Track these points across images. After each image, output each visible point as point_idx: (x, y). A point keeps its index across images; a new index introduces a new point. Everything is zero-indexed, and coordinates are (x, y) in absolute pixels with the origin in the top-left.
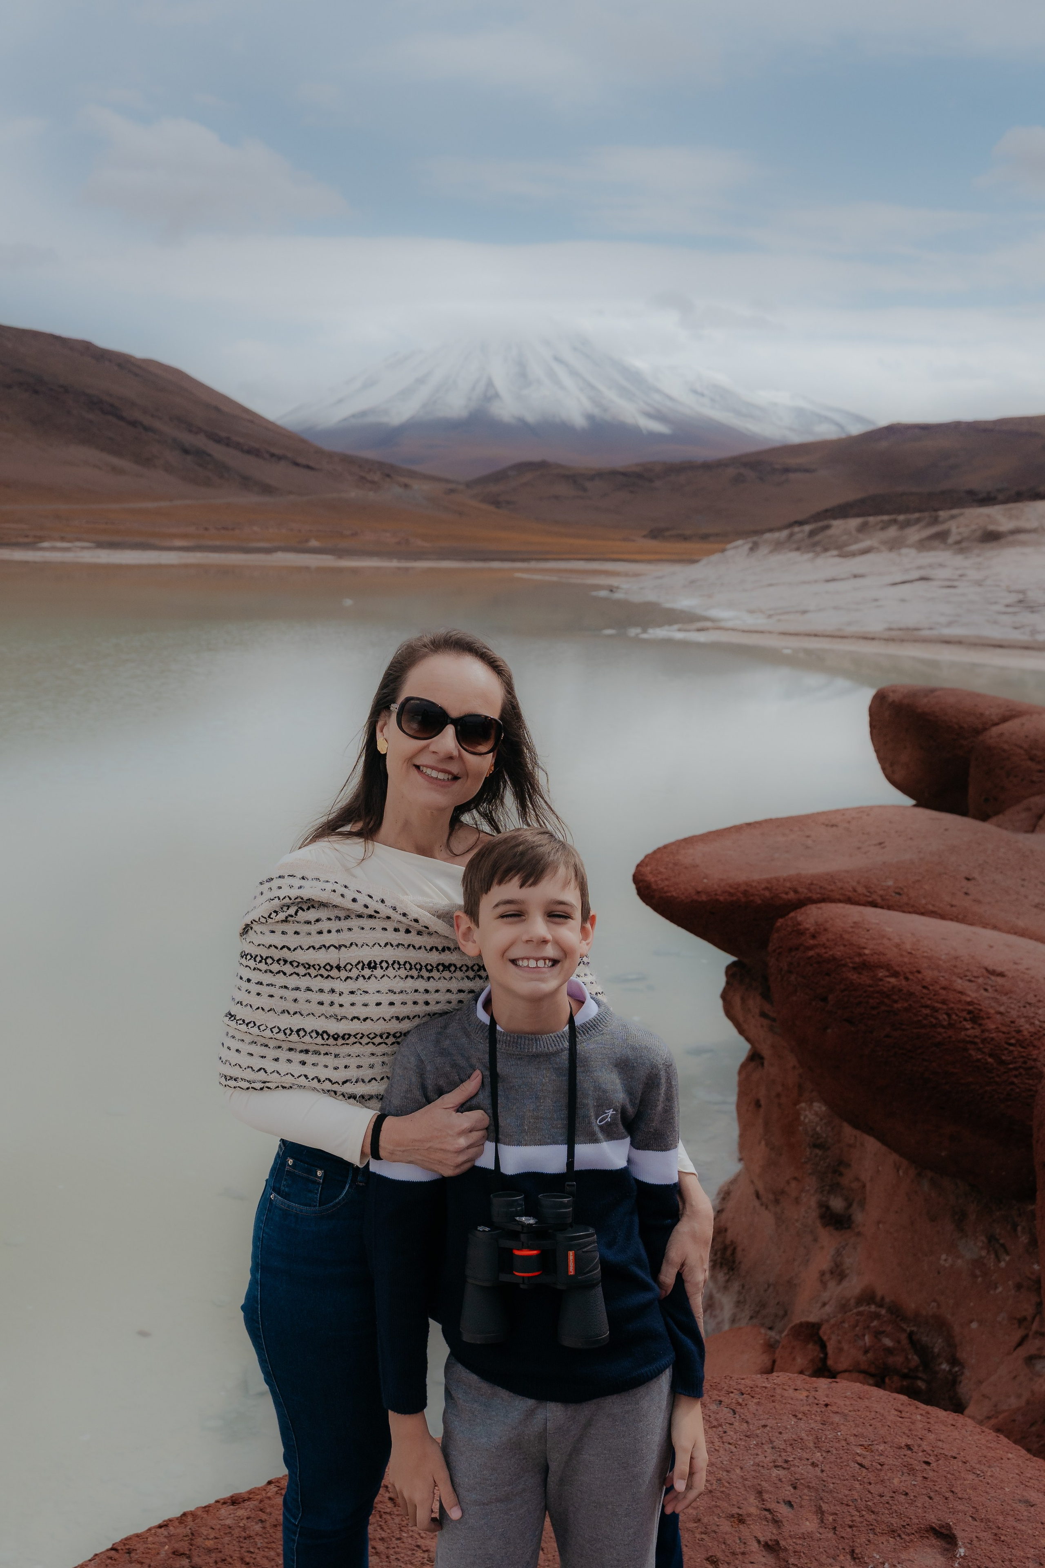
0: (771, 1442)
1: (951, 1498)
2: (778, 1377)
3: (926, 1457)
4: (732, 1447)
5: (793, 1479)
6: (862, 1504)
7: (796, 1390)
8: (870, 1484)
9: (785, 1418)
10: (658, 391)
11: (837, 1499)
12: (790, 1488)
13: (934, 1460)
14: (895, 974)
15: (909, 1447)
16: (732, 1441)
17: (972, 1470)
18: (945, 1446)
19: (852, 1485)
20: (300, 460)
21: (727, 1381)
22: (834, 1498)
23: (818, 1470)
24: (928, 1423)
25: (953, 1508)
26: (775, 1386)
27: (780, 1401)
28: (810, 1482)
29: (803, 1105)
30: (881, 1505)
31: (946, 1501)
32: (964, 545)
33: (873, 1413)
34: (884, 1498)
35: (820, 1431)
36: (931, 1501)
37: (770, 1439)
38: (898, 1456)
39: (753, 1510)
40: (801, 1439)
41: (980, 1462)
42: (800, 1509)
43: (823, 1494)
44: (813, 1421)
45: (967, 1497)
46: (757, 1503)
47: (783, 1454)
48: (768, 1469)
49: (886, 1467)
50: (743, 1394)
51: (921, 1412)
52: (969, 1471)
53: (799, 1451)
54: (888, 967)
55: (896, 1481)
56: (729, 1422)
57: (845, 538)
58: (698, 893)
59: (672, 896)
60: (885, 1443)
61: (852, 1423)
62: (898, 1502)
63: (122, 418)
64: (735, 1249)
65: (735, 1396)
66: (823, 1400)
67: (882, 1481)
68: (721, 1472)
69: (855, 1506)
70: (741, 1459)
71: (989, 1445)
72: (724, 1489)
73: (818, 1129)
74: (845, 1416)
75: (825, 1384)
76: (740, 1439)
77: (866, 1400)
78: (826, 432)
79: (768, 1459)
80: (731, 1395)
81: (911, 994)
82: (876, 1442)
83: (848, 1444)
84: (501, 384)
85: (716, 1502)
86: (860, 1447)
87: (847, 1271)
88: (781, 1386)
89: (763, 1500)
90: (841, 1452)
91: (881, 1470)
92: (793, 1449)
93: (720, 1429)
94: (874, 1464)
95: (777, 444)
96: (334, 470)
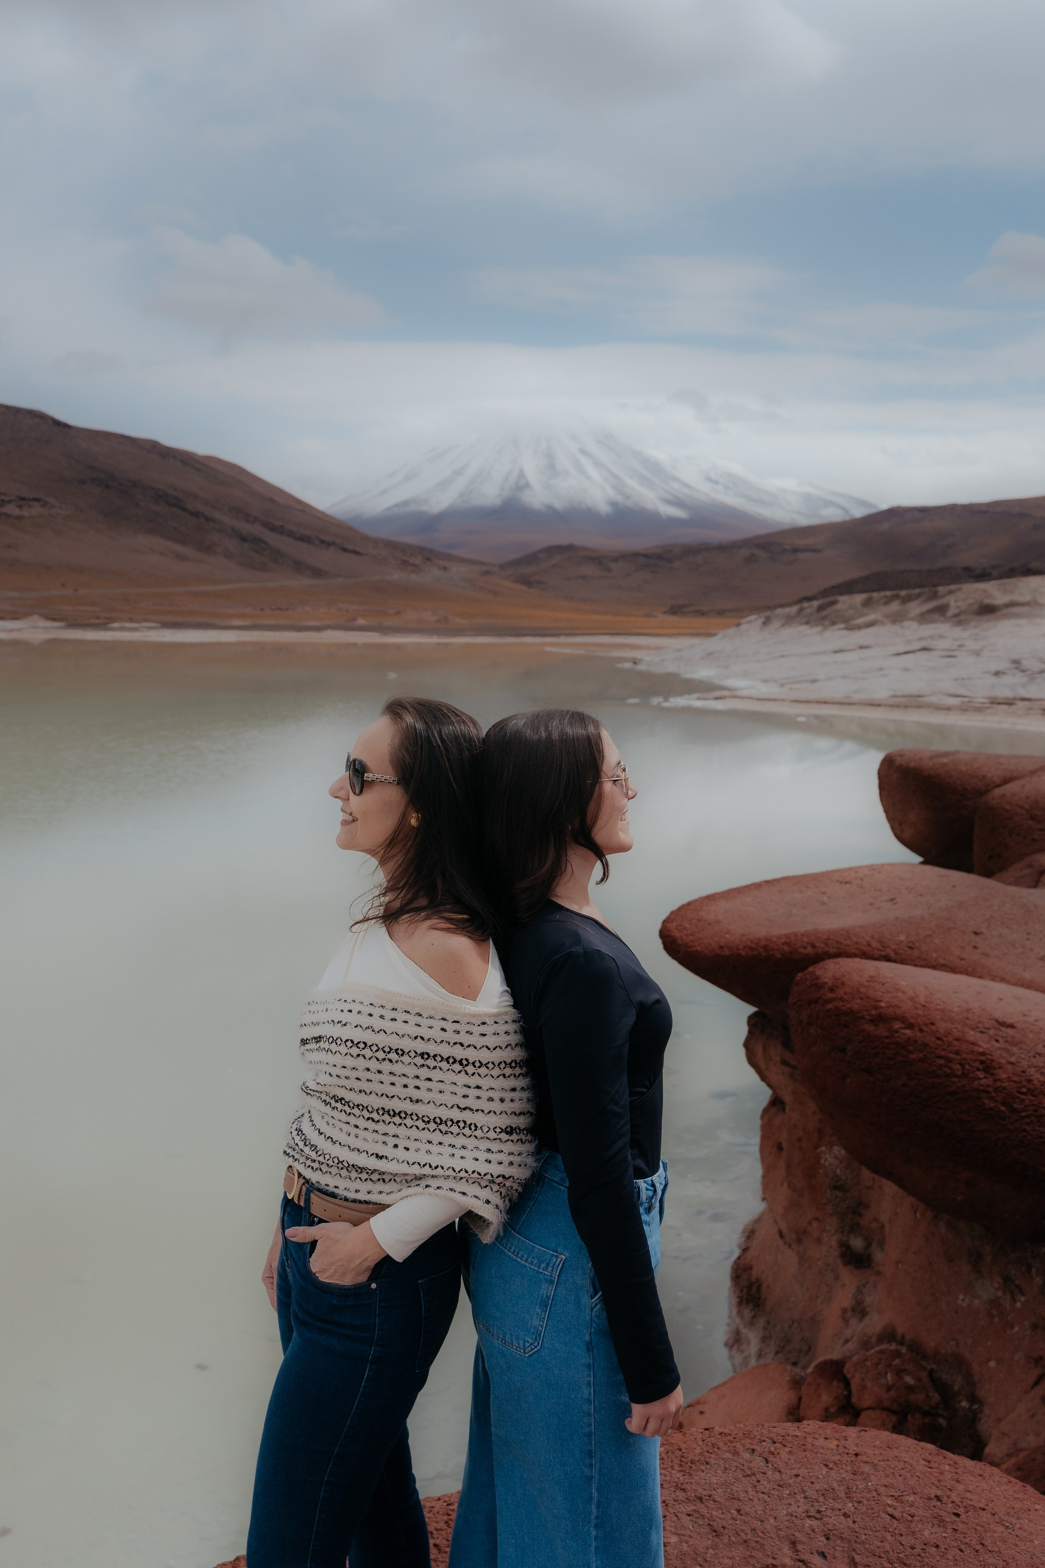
0: (804, 1492)
1: (982, 1551)
2: (809, 1425)
3: (955, 1509)
4: (766, 1497)
5: (826, 1530)
6: (894, 1555)
7: (826, 1438)
8: (901, 1535)
9: (816, 1467)
10: (676, 479)
11: (869, 1550)
12: (823, 1539)
13: (963, 1512)
14: (911, 1026)
15: (938, 1498)
16: (766, 1490)
17: (1001, 1522)
18: (973, 1497)
19: (884, 1537)
20: (347, 546)
21: (759, 1429)
22: (866, 1549)
23: (850, 1521)
24: (957, 1473)
25: (983, 1561)
26: (806, 1435)
27: (812, 1450)
28: (842, 1533)
29: (823, 1148)
30: (913, 1558)
31: (976, 1554)
32: (962, 617)
33: (902, 1463)
34: (915, 1550)
35: (851, 1481)
36: (962, 1554)
37: (802, 1489)
38: (928, 1507)
39: (788, 1561)
40: (833, 1489)
41: (1008, 1514)
42: (833, 1560)
43: (856, 1545)
44: (843, 1471)
45: (997, 1550)
46: (791, 1554)
47: (816, 1504)
48: (801, 1520)
49: (916, 1518)
50: (775, 1443)
51: (949, 1462)
52: (998, 1523)
53: (831, 1501)
54: (903, 1019)
55: (926, 1533)
56: (762, 1471)
57: (851, 612)
58: (721, 947)
59: (697, 950)
60: (915, 1494)
61: (882, 1473)
62: (930, 1554)
63: (185, 510)
64: (760, 1286)
65: (768, 1445)
66: (853, 1449)
67: (913, 1533)
68: (755, 1522)
69: (888, 1558)
70: (775, 1508)
71: (1017, 1496)
72: (758, 1539)
73: (838, 1171)
74: (875, 1466)
75: (854, 1433)
76: (774, 1489)
77: (895, 1450)
78: (832, 515)
79: (800, 1509)
80: (763, 1443)
81: (926, 1045)
82: (905, 1493)
83: (879, 1494)
84: (532, 476)
85: (751, 1552)
86: (890, 1498)
87: (868, 1309)
88: (812, 1435)
89: (797, 1551)
90: (873, 1503)
91: (911, 1521)
92: (825, 1499)
93: (753, 1478)
94: (905, 1515)
95: (786, 527)
96: (379, 554)
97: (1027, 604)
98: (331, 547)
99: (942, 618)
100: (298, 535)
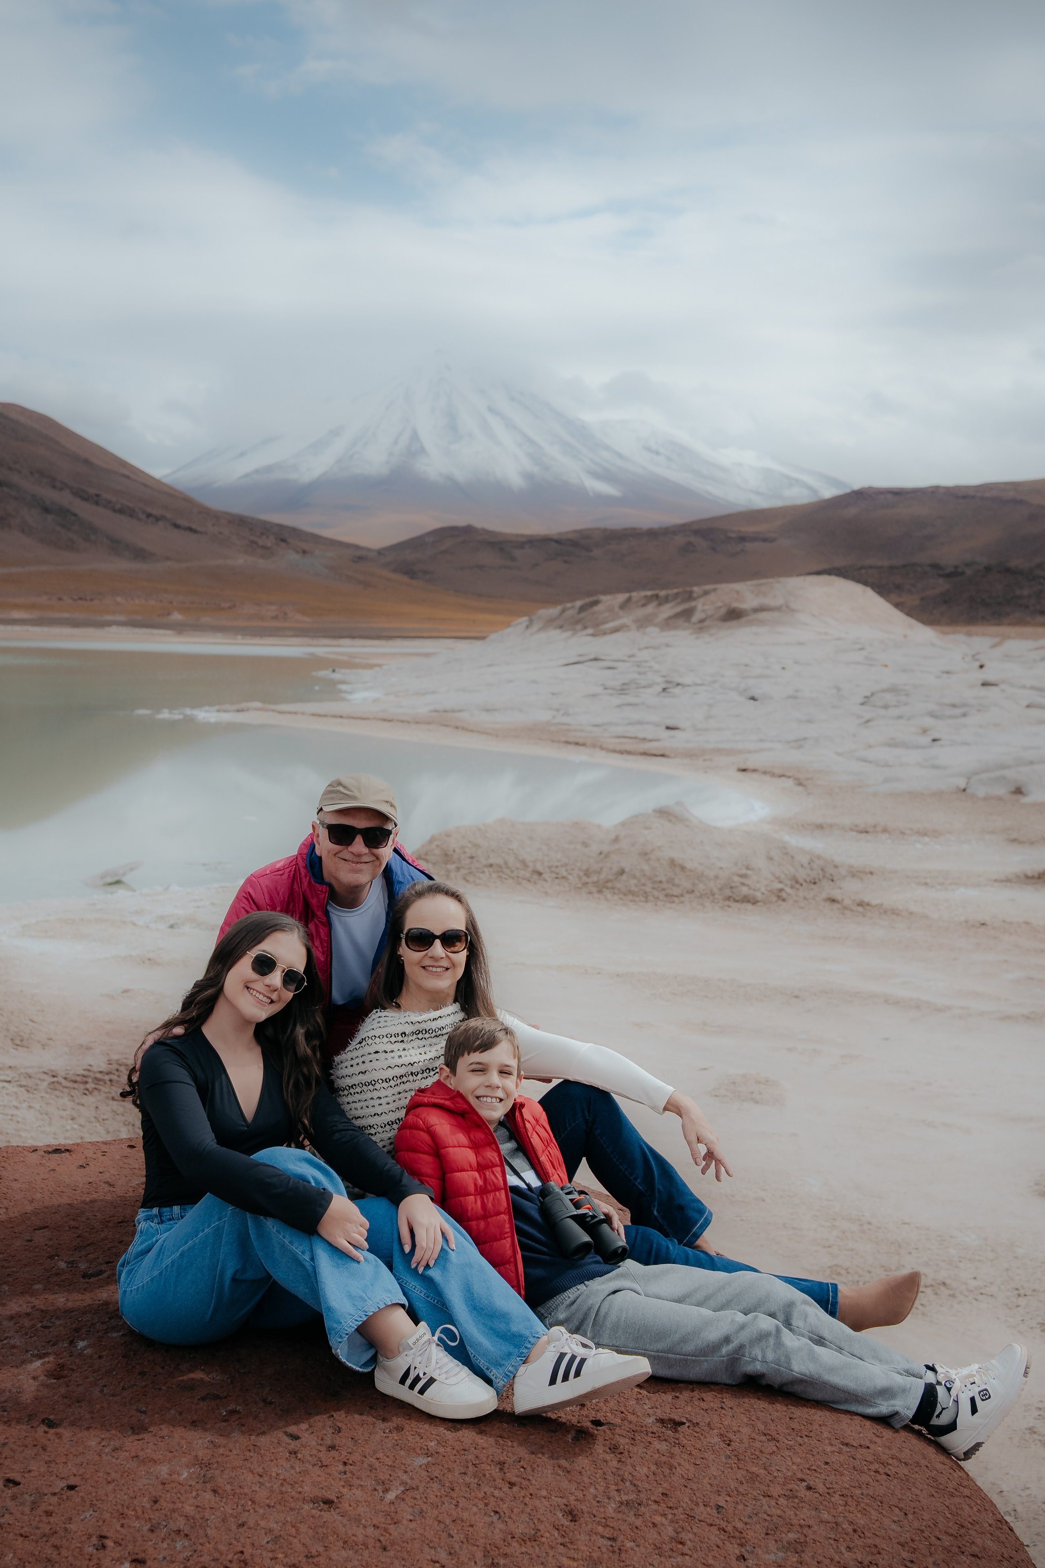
10: (608, 448)
20: (179, 522)
32: (707, 623)
57: (607, 614)
78: (796, 496)
84: (428, 438)
95: (740, 509)
96: (220, 533)
97: (778, 609)
98: (160, 523)
99: (686, 624)
100: (118, 506)
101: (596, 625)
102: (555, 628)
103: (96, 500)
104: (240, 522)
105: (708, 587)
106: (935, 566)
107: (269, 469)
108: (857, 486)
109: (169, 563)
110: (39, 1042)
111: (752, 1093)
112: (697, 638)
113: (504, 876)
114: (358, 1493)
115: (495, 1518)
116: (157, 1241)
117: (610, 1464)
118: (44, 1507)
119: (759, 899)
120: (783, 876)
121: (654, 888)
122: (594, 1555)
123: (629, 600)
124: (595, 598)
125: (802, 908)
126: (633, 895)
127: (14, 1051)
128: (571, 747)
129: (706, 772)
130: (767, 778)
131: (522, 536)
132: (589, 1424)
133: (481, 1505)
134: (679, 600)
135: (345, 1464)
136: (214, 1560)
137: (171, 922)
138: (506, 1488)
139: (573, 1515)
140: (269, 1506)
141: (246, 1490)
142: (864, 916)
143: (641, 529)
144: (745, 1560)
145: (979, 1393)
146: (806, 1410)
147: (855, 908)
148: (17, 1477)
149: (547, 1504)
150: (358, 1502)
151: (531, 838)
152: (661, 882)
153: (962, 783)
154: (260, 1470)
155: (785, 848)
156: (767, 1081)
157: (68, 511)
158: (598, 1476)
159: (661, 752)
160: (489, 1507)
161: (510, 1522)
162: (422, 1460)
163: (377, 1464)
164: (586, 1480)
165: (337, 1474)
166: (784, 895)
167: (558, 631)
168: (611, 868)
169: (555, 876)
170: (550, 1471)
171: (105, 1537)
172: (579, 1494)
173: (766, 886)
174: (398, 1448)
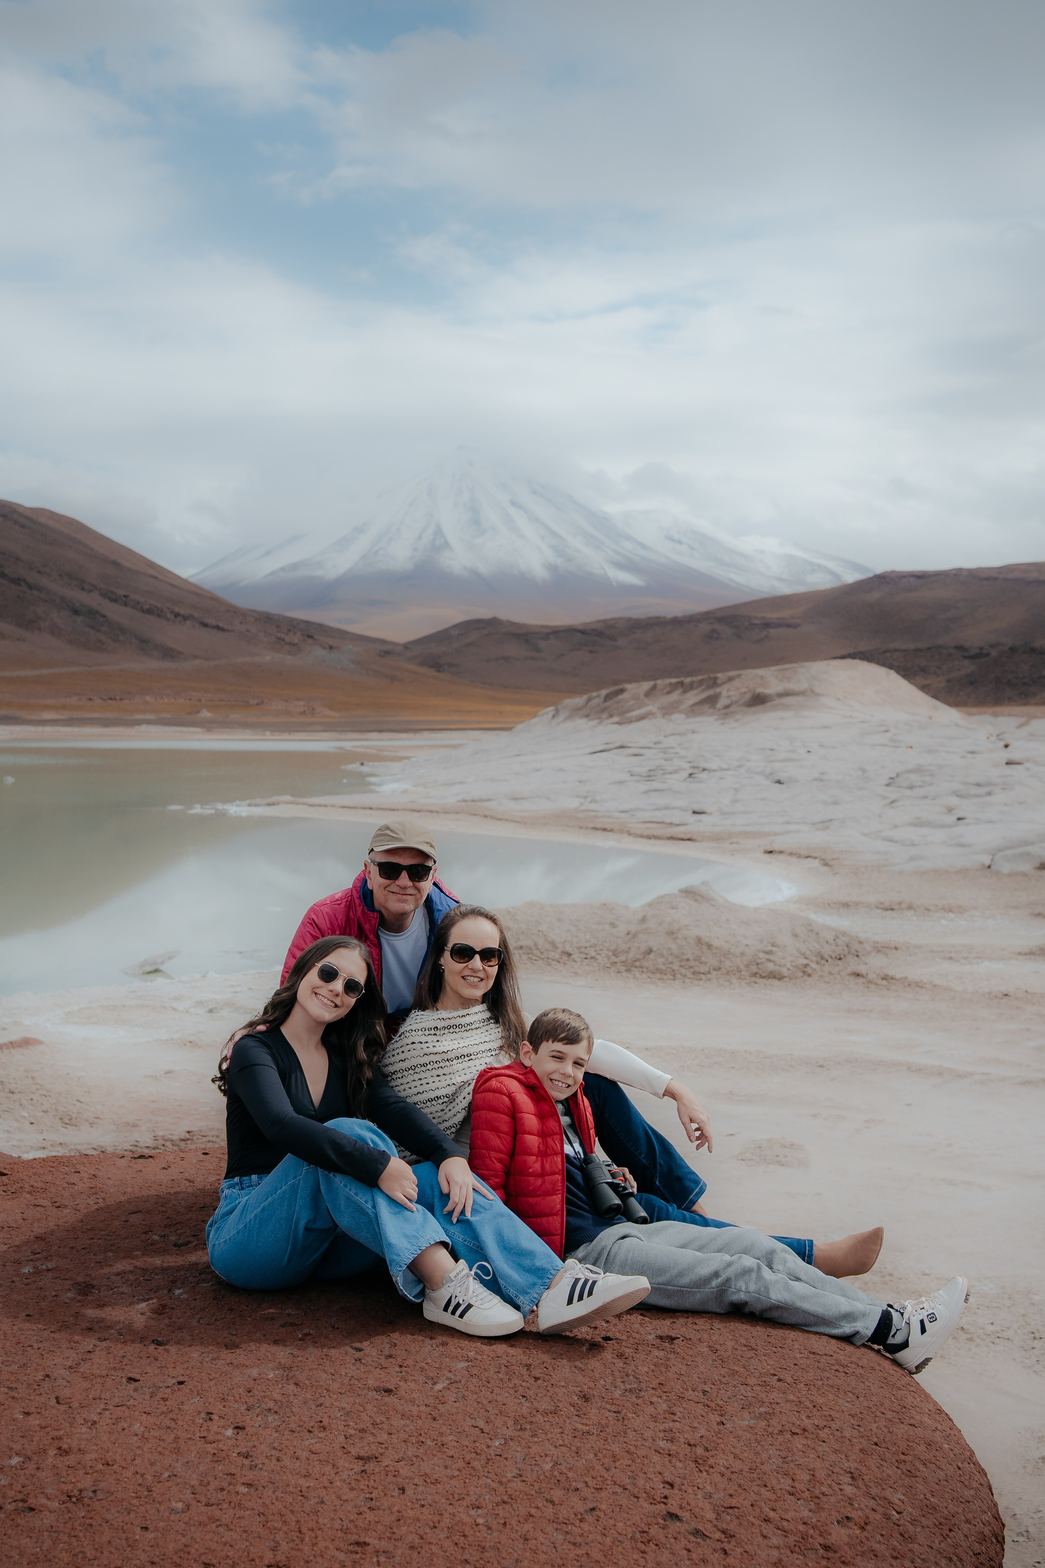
10: (630, 538)
20: (208, 620)
32: (732, 709)
57: (633, 702)
84: (452, 533)
95: (764, 596)
96: (248, 631)
97: (803, 693)
98: (188, 622)
99: (711, 710)
100: (146, 607)
101: (622, 713)
102: (581, 717)
103: (125, 601)
104: (267, 620)
105: (732, 673)
106: (959, 648)
107: (295, 566)
108: (879, 570)
109: (197, 662)
110: (87, 1120)
111: (778, 1156)
112: (723, 724)
113: (534, 958)
114: (413, 1385)
115: (523, 1400)
116: (239, 1203)
117: (617, 1365)
118: (160, 1395)
119: (785, 975)
120: (808, 952)
121: (681, 966)
122: (603, 1422)
123: (654, 687)
124: (620, 687)
125: (828, 983)
126: (661, 973)
127: (64, 1129)
128: (599, 833)
129: (733, 855)
130: (794, 859)
131: (547, 627)
132: (600, 1340)
133: (511, 1391)
134: (704, 687)
135: (401, 1366)
136: (299, 1426)
137: (211, 1007)
138: (532, 1381)
139: (586, 1398)
140: (341, 1393)
141: (321, 1383)
142: (888, 989)
143: (664, 618)
144: (723, 1424)
145: (928, 1316)
146: (781, 1331)
147: (879, 982)
148: (137, 1377)
149: (565, 1391)
150: (412, 1391)
151: (559, 920)
152: (688, 960)
153: (987, 860)
154: (332, 1371)
155: (810, 925)
156: (792, 1145)
157: (97, 612)
158: (607, 1373)
159: (688, 837)
160: (518, 1393)
161: (535, 1403)
162: (464, 1364)
163: (427, 1367)
164: (597, 1375)
165: (394, 1373)
166: (809, 970)
167: (585, 720)
168: (639, 948)
169: (584, 956)
170: (567, 1370)
171: (211, 1414)
172: (592, 1385)
173: (792, 962)
174: (444, 1356)
